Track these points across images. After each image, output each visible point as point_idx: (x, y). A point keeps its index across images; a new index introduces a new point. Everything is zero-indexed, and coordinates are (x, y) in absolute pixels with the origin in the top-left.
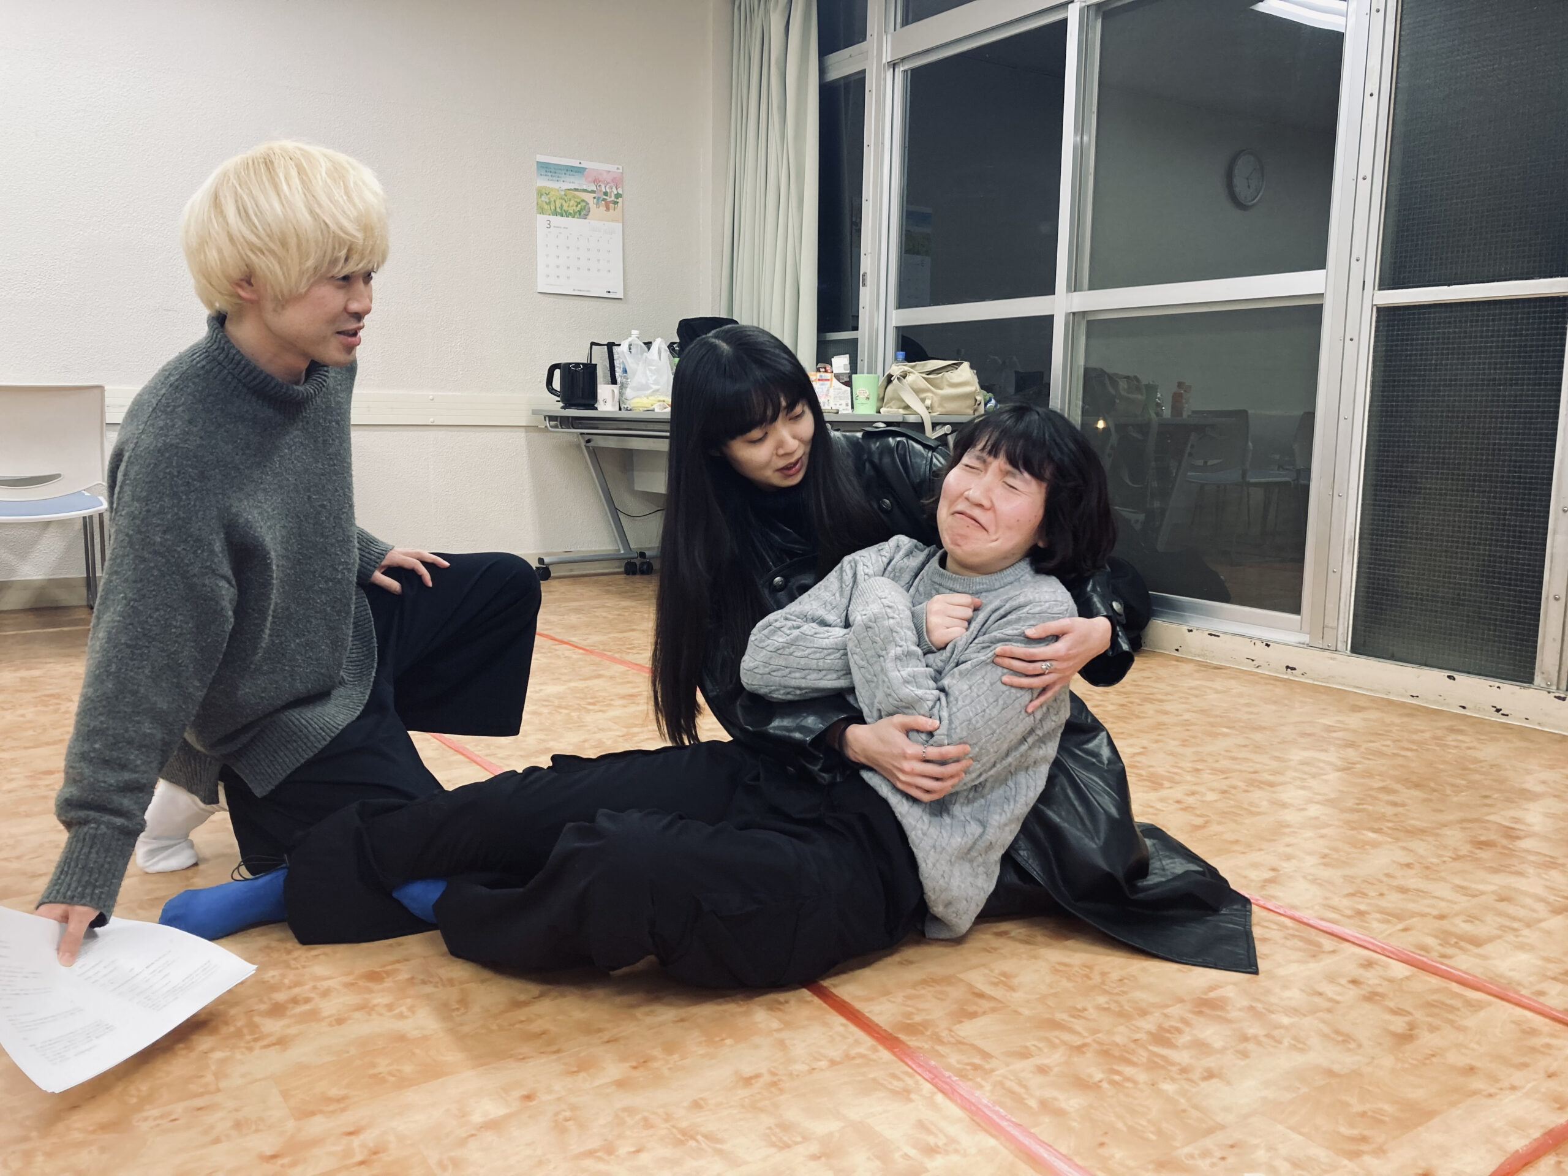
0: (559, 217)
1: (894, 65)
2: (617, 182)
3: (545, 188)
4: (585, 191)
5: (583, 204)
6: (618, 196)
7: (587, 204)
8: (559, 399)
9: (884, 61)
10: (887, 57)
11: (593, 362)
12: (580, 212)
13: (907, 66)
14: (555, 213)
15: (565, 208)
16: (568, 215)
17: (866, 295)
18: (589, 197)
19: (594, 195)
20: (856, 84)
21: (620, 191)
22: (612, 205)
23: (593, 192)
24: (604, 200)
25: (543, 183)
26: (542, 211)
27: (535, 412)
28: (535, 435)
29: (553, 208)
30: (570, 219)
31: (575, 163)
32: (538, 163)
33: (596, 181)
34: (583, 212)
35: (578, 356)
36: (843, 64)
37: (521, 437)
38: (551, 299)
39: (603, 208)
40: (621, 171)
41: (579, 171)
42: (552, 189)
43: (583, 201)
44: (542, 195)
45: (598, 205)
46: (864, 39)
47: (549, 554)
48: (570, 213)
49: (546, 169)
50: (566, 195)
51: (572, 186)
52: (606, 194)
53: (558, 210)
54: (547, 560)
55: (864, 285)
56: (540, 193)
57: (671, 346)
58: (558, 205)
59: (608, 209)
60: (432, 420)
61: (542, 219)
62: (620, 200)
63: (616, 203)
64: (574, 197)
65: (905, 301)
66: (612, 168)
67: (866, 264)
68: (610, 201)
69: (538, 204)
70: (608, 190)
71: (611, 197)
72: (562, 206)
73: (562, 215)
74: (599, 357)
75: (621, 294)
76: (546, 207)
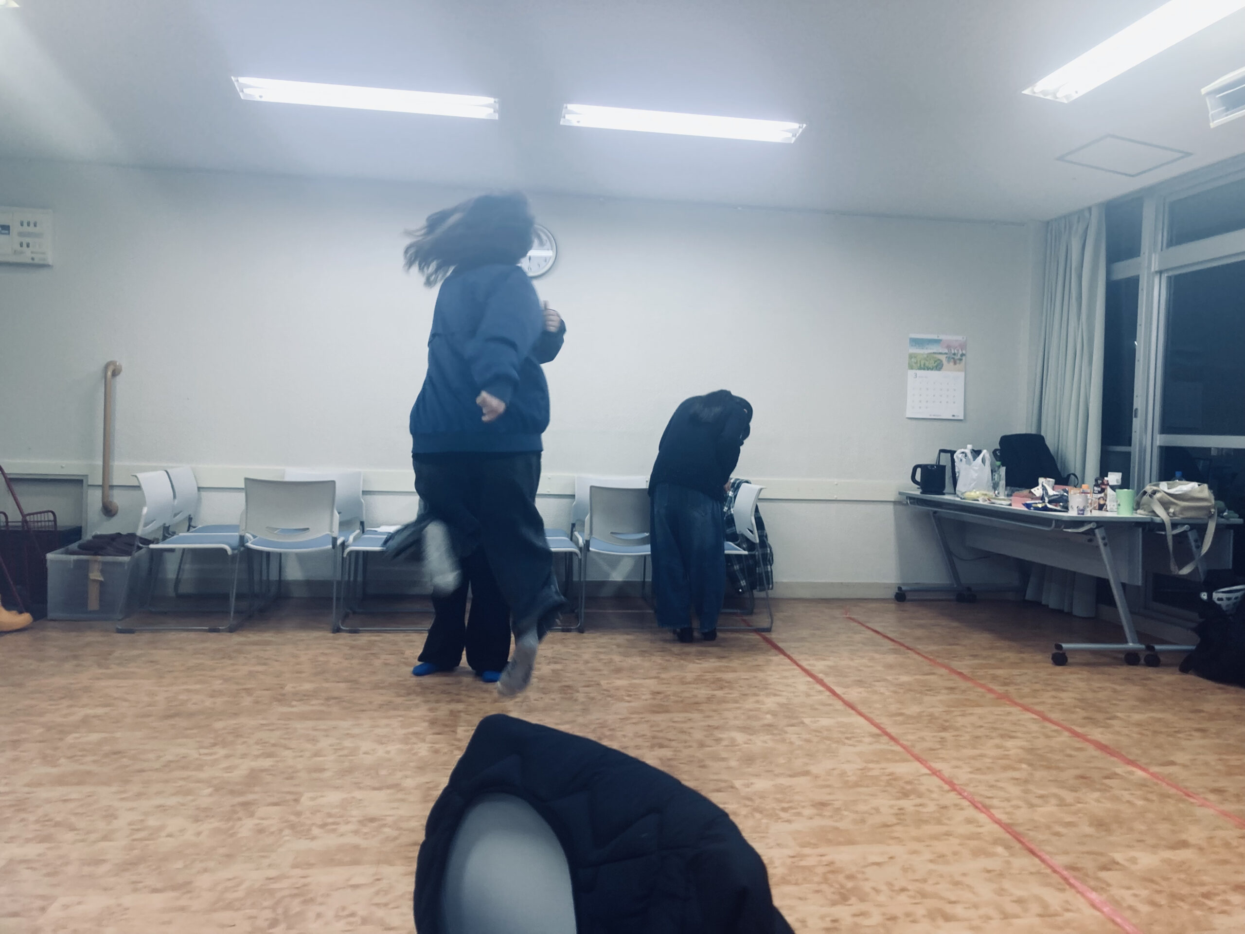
0: (922, 371)
1: (1160, 272)
2: (963, 346)
3: (914, 354)
4: (940, 353)
5: (939, 362)
6: (962, 355)
7: (941, 361)
8: (919, 487)
9: (1153, 270)
10: (1155, 267)
11: (942, 463)
12: (936, 367)
13: (1171, 273)
14: (920, 368)
15: (927, 364)
16: (928, 369)
17: (1137, 423)
18: (943, 358)
19: (947, 356)
20: (1133, 283)
21: (964, 352)
22: (958, 361)
23: (946, 354)
24: (953, 358)
25: (914, 350)
26: (911, 368)
27: (900, 493)
28: (900, 507)
29: (919, 365)
30: (930, 372)
31: (935, 337)
32: (911, 339)
33: (948, 347)
34: (939, 367)
35: (930, 459)
36: (1124, 270)
37: (890, 508)
38: (914, 422)
39: (952, 364)
40: (965, 339)
41: (937, 342)
42: (918, 354)
43: (939, 360)
44: (912, 358)
45: (949, 362)
46: (1139, 256)
47: (904, 584)
48: (930, 368)
49: (917, 342)
50: (927, 357)
51: (932, 351)
52: (954, 354)
53: (922, 366)
54: (904, 588)
55: (1136, 416)
56: (911, 356)
57: (994, 452)
58: (922, 363)
59: (955, 363)
60: (835, 497)
61: (911, 373)
62: (964, 358)
63: (961, 360)
64: (933, 357)
65: (1166, 428)
66: (960, 338)
67: (1138, 403)
68: (956, 359)
69: (909, 364)
70: (956, 351)
71: (957, 356)
72: (924, 365)
73: (924, 369)
74: (945, 460)
75: (962, 417)
76: (914, 365)
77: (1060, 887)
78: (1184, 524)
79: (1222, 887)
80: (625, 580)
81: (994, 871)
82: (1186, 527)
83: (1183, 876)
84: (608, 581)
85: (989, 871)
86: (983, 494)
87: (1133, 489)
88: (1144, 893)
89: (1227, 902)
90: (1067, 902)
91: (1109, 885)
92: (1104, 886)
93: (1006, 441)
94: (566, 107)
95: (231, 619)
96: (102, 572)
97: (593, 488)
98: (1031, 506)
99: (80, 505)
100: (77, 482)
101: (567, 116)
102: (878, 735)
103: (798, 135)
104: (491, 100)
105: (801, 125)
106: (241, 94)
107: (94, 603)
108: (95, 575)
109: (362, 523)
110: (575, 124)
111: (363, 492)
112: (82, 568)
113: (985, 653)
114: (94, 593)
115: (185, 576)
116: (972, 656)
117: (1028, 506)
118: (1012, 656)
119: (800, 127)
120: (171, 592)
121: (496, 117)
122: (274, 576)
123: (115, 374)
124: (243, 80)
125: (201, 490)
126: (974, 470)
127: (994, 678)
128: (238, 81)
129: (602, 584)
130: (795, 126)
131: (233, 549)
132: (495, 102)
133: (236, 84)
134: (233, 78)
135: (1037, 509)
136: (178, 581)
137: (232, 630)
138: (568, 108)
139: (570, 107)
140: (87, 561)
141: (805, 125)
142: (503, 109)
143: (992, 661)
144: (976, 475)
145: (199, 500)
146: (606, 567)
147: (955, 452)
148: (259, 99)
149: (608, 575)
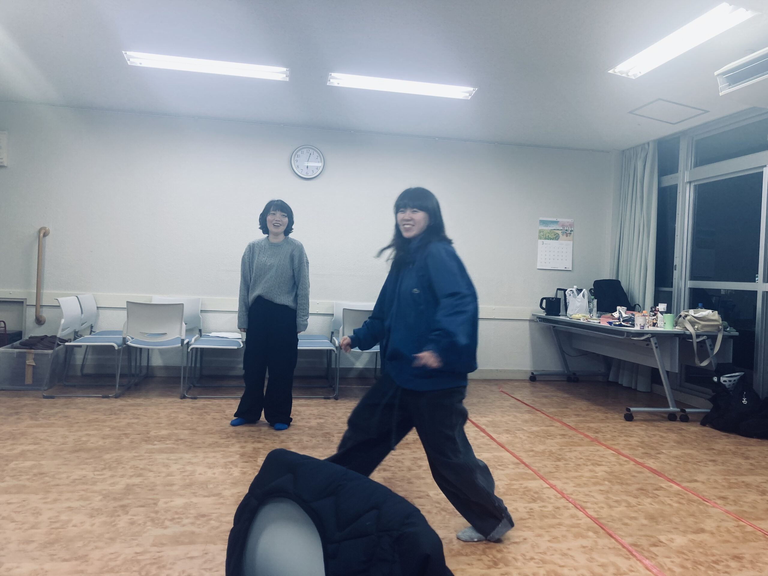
0: (547, 240)
1: (690, 183)
2: (571, 225)
3: (542, 230)
4: (558, 230)
5: (557, 235)
6: (571, 231)
7: (559, 234)
8: (544, 311)
9: (685, 181)
10: (687, 179)
11: (558, 297)
12: (555, 238)
13: (696, 183)
14: (546, 239)
15: (550, 237)
16: (551, 239)
17: (676, 274)
18: (559, 232)
19: (562, 231)
20: (674, 189)
21: (572, 229)
22: (569, 235)
23: (561, 230)
24: (566, 233)
25: (542, 228)
26: (540, 238)
27: (533, 315)
28: (533, 323)
29: (545, 237)
30: (551, 241)
31: (555, 219)
32: (540, 220)
33: (563, 226)
34: (557, 238)
35: (551, 294)
36: (668, 181)
37: (527, 324)
38: (542, 271)
39: (565, 236)
40: (573, 221)
41: (556, 222)
42: (545, 230)
43: (557, 233)
44: (541, 232)
45: (563, 235)
46: (677, 172)
47: (535, 371)
48: (552, 239)
49: (543, 223)
50: (550, 232)
51: (553, 228)
52: (566, 230)
53: (547, 238)
54: (535, 373)
55: (675, 270)
56: (540, 231)
57: (590, 290)
58: (547, 235)
59: (567, 236)
60: (494, 317)
61: (540, 241)
63: (571, 234)
64: (554, 232)
65: (693, 277)
66: (570, 220)
67: (677, 261)
68: (567, 233)
69: (539, 235)
70: (567, 229)
71: (568, 231)
72: (548, 236)
73: (548, 239)
74: (560, 295)
75: (571, 269)
76: (542, 237)
77: (627, 556)
78: (703, 335)
79: (725, 557)
80: (364, 367)
81: (587, 547)
82: (705, 337)
83: (701, 550)
84: (354, 368)
85: (584, 547)
86: (583, 316)
87: (674, 314)
88: (677, 560)
89: (728, 566)
90: (631, 566)
91: (657, 555)
92: (654, 556)
93: (597, 283)
94: (331, 75)
95: (117, 389)
96: (34, 359)
97: (344, 310)
98: (612, 324)
99: (21, 317)
100: (20, 303)
101: (331, 80)
102: (518, 463)
103: (472, 95)
104: (284, 69)
105: (474, 89)
106: (128, 62)
107: (29, 380)
108: (30, 362)
109: (200, 331)
110: (336, 85)
111: (201, 311)
112: (22, 357)
113: (584, 413)
114: (29, 373)
115: (89, 362)
116: (575, 415)
117: (610, 323)
118: (601, 415)
119: (474, 90)
120: (79, 373)
121: (287, 79)
122: (144, 363)
123: (45, 235)
124: (129, 53)
125: (99, 308)
126: (578, 301)
127: (589, 429)
128: (126, 53)
129: (350, 370)
130: (472, 89)
131: (119, 346)
132: (287, 70)
133: (125, 55)
134: (123, 52)
135: (615, 325)
136: (83, 366)
137: (117, 397)
138: (332, 75)
139: (333, 74)
140: (25, 353)
141: (477, 89)
142: (293, 74)
143: (588, 419)
144: (579, 304)
145: (97, 316)
146: (352, 359)
147: (567, 290)
148: (139, 65)
149: (354, 364)
